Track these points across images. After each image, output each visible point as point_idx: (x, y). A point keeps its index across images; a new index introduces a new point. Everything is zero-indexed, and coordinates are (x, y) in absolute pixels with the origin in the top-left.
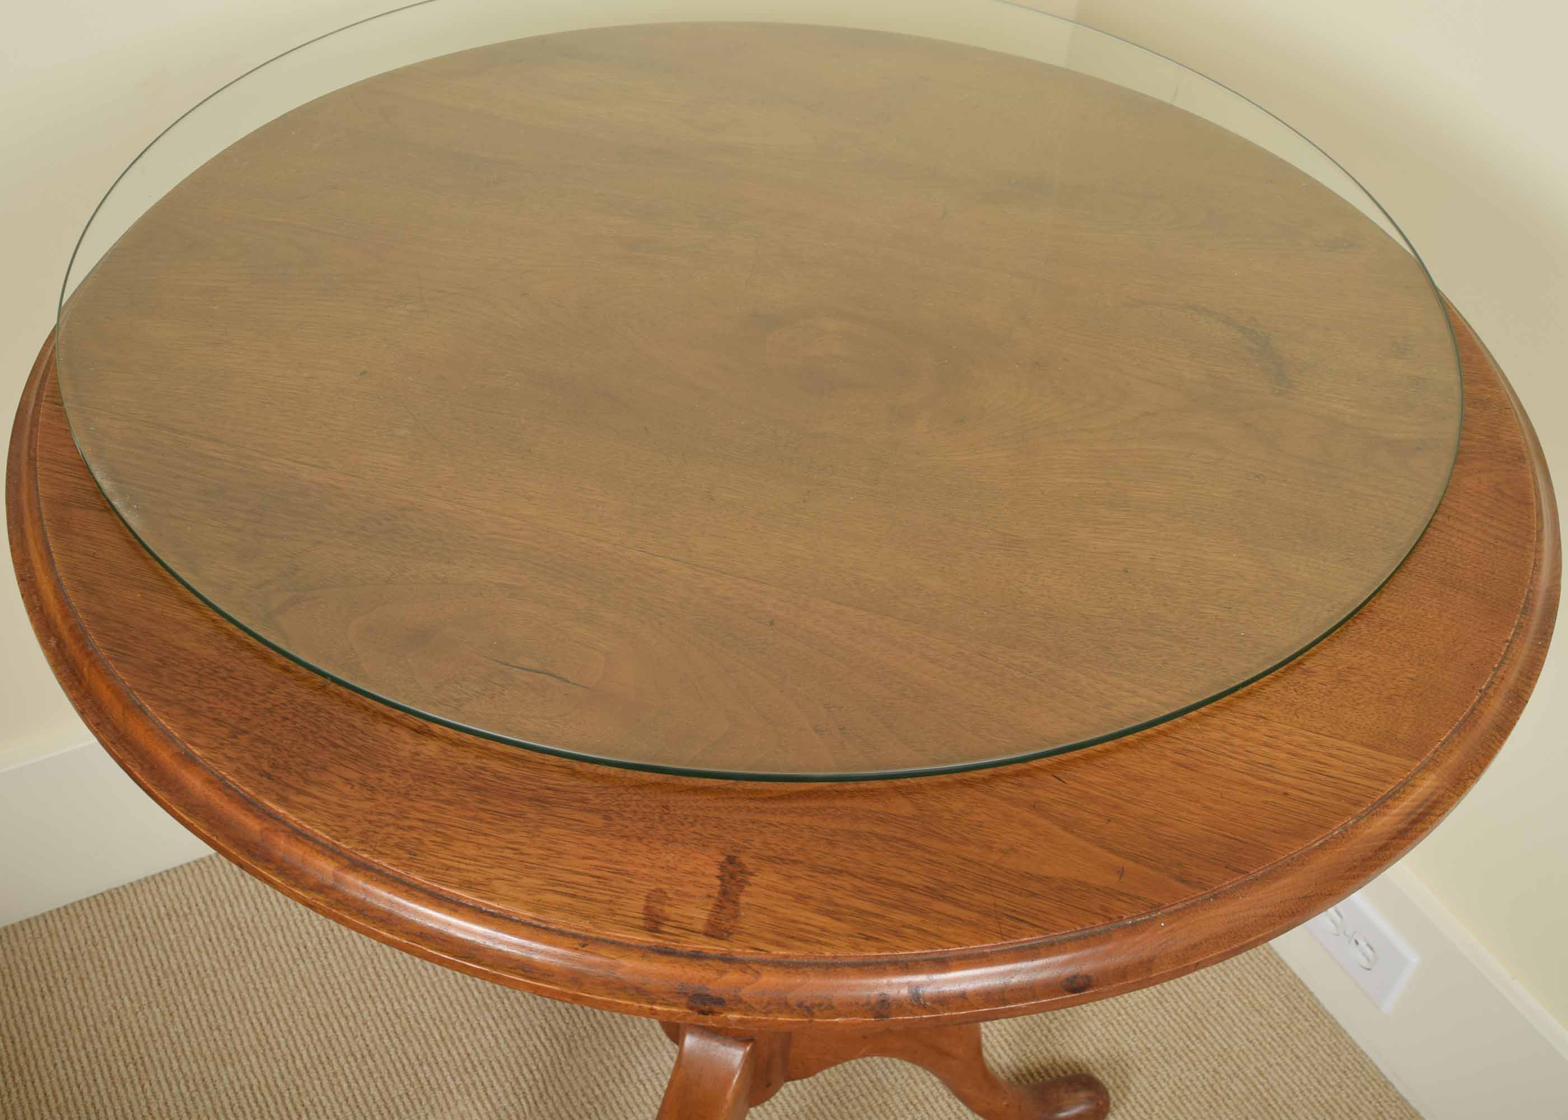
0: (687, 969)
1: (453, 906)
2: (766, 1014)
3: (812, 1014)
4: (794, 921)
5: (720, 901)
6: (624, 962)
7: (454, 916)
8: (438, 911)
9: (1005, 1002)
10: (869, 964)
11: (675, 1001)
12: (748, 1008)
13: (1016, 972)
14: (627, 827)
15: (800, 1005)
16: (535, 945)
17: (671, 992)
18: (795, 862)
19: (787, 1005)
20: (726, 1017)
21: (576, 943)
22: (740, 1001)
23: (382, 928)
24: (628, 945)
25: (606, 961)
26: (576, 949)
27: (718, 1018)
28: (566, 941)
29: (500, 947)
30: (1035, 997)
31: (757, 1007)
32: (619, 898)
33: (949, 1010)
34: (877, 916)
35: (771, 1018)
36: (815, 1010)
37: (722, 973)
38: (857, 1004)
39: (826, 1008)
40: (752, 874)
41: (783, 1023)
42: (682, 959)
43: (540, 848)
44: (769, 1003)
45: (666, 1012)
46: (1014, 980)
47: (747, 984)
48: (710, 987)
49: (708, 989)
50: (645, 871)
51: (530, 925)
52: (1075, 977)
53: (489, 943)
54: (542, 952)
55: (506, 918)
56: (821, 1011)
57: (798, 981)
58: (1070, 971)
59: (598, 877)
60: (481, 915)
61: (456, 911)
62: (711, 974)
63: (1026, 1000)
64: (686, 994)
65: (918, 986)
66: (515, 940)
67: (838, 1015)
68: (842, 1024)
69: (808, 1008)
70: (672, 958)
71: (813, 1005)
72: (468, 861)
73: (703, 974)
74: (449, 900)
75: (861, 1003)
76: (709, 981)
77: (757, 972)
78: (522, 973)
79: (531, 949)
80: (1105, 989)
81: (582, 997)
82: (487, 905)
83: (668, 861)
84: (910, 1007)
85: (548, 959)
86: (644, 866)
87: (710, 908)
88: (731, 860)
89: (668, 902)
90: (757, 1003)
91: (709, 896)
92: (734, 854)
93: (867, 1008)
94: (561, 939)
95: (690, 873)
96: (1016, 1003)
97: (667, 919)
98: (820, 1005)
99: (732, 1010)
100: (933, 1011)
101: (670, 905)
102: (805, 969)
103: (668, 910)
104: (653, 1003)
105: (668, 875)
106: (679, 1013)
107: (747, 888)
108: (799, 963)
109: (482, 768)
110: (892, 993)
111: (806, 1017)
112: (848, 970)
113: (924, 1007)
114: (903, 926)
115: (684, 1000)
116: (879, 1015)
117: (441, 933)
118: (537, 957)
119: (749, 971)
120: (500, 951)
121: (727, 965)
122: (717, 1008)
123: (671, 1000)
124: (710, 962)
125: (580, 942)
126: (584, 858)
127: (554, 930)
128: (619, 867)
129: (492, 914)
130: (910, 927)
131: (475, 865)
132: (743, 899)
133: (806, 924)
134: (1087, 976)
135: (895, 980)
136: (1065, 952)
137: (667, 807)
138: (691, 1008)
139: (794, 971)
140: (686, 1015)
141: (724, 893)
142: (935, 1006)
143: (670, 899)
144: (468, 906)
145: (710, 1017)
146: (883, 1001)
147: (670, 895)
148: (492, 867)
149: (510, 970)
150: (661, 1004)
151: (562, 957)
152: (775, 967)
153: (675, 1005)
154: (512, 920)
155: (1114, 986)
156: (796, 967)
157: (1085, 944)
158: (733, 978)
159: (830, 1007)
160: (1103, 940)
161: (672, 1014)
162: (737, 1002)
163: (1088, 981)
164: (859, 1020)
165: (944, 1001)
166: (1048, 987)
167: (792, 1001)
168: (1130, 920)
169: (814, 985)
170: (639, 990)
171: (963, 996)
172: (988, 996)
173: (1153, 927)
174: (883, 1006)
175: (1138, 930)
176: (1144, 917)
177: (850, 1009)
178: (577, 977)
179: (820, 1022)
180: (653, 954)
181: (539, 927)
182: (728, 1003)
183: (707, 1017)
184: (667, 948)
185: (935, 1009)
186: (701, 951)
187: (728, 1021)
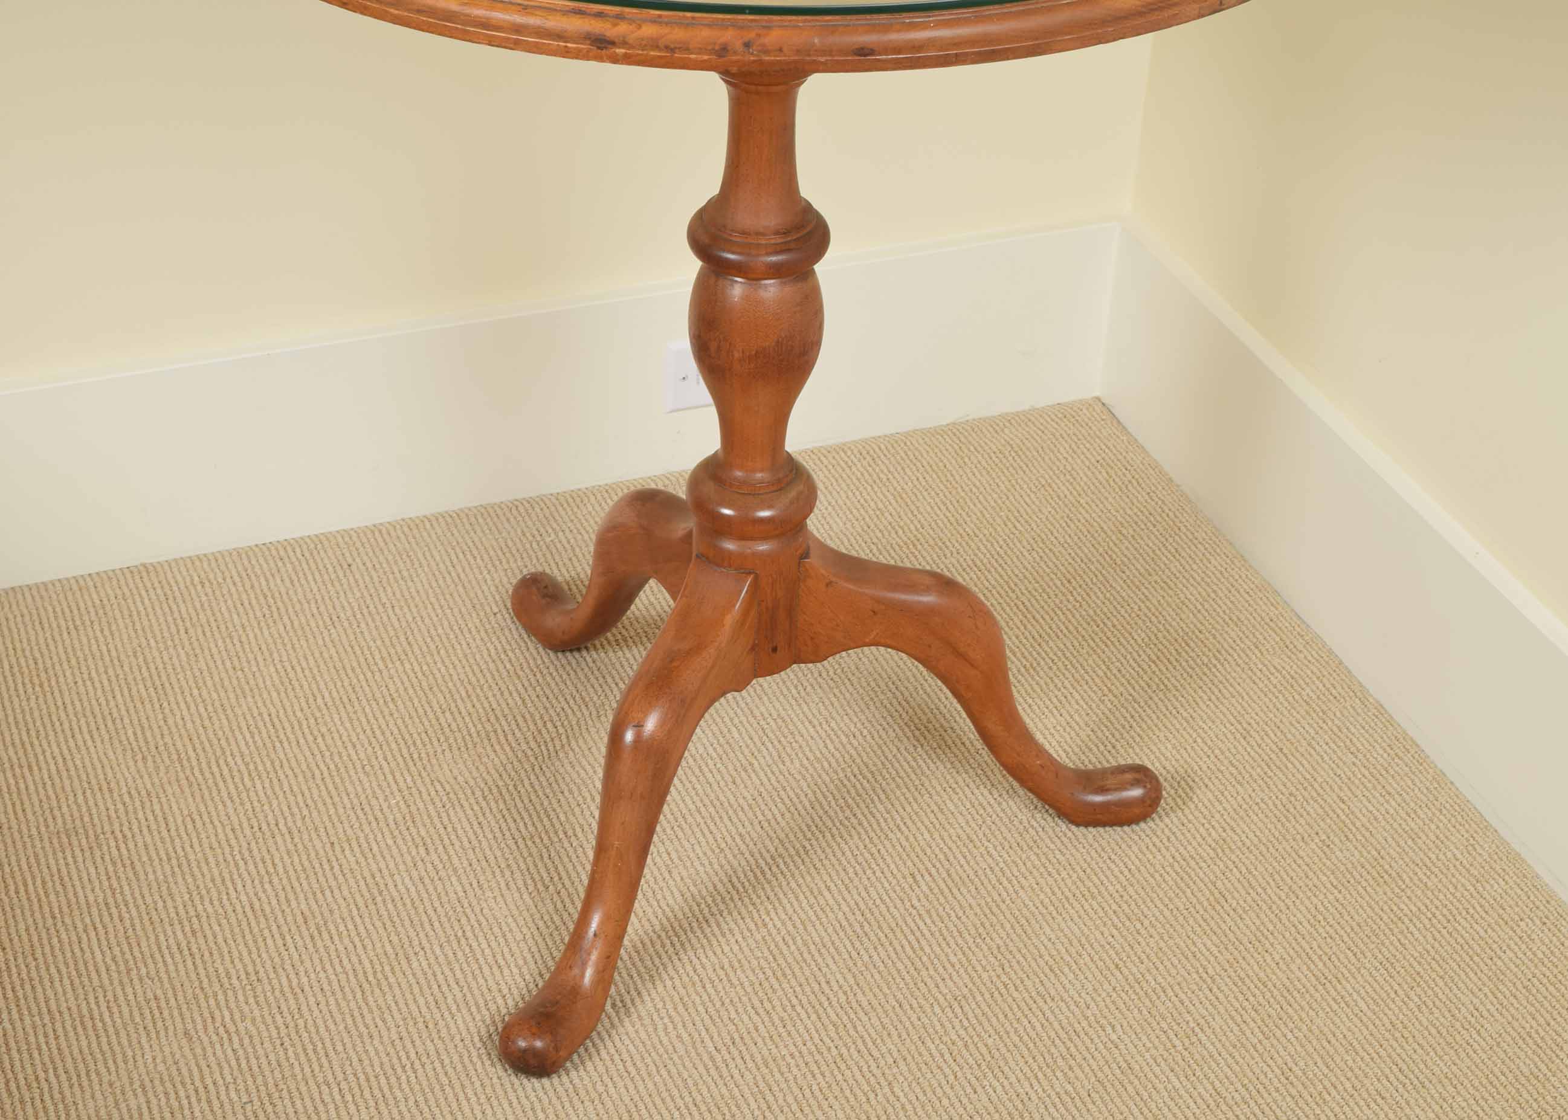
2: (643, 51)
3: (674, 53)
11: (582, 42)
31: (637, 47)
35: (645, 53)
36: (676, 51)
37: (615, 25)
49: (605, 36)
56: (679, 51)
62: (608, 25)
67: (692, 54)
99: (619, 48)
104: (567, 42)
106: (584, 49)
116: (720, 56)
156: (667, 24)
157: (873, 29)
158: (622, 28)
159: (687, 50)
160: (886, 28)
161: (580, 50)
162: (624, 44)
163: (872, 52)
164: (706, 57)
165: (767, 52)
166: (841, 52)
167: (661, 45)
168: (907, 18)
169: (677, 35)
170: (560, 36)
171: (781, 50)
172: (798, 51)
173: (924, 26)
174: (723, 50)
175: (913, 26)
176: (918, 18)
177: (700, 51)
178: (518, 29)
179: (679, 58)
180: (570, 14)
181: (497, 1)
182: (617, 44)
183: (603, 51)
184: (580, 10)
185: (759, 55)
186: (603, 12)
187: (617, 55)
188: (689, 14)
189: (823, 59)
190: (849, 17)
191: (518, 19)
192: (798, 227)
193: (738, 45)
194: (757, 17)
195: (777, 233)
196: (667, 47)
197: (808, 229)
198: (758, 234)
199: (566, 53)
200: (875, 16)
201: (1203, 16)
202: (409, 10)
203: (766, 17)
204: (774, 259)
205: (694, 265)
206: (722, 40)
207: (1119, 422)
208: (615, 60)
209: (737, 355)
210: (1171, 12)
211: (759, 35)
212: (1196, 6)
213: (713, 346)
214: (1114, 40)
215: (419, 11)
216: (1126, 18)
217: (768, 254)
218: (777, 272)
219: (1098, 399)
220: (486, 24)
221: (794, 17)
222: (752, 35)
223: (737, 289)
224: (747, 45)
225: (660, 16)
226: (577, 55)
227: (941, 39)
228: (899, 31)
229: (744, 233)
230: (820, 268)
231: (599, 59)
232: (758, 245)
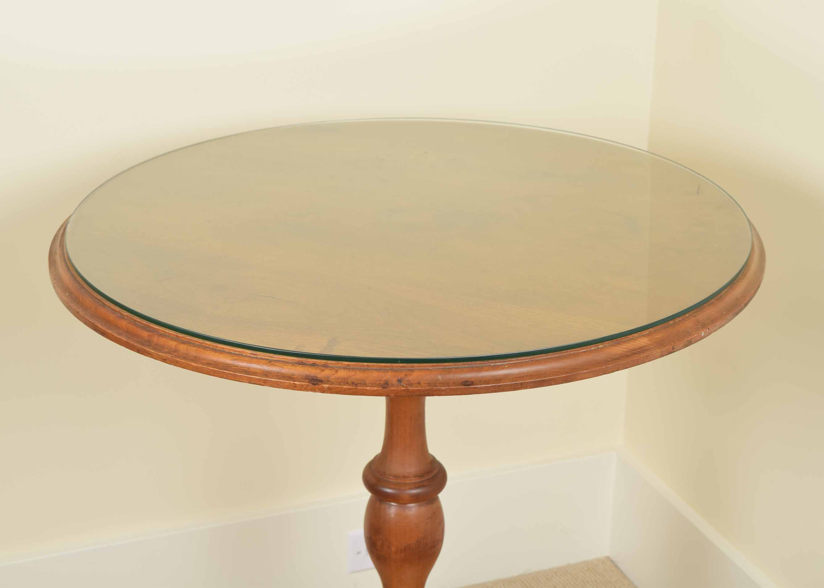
0: (309, 370)
2: (339, 385)
3: (357, 386)
5: (326, 348)
9: (436, 386)
10: (381, 369)
11: (304, 381)
12: (332, 383)
17: (302, 378)
19: (347, 383)
21: (267, 361)
23: (192, 362)
24: (287, 362)
26: (267, 363)
27: (319, 387)
30: (449, 386)
31: (335, 383)
33: (413, 387)
35: (340, 386)
36: (359, 385)
37: (322, 371)
38: (375, 383)
39: (363, 384)
40: (341, 342)
41: (345, 388)
44: (341, 382)
45: (300, 384)
47: (332, 375)
49: (317, 377)
52: (467, 381)
56: (360, 385)
57: (353, 374)
60: (231, 355)
61: (222, 354)
62: (318, 371)
63: (445, 386)
64: (308, 378)
67: (368, 386)
68: (369, 390)
69: (356, 384)
70: (304, 366)
71: (358, 383)
73: (315, 371)
74: (220, 350)
75: (377, 383)
76: (317, 374)
77: (337, 371)
78: (245, 373)
84: (397, 385)
87: (321, 349)
88: (334, 339)
91: (322, 346)
93: (379, 384)
94: (261, 361)
95: (316, 341)
96: (441, 387)
99: (325, 384)
101: (306, 348)
102: (356, 370)
104: (295, 381)
106: (305, 385)
111: (355, 386)
112: (373, 371)
113: (403, 386)
115: (307, 380)
116: (384, 388)
119: (334, 370)
121: (325, 368)
122: (319, 383)
123: (302, 380)
125: (269, 361)
127: (259, 358)
128: (288, 339)
138: (310, 383)
139: (351, 371)
140: (307, 385)
141: (328, 346)
143: (306, 346)
144: (226, 352)
145: (317, 386)
146: (386, 383)
149: (241, 372)
150: (298, 382)
152: (345, 369)
156: (353, 369)
157: (472, 370)
158: (327, 373)
159: (365, 384)
160: (480, 369)
161: (302, 386)
162: (328, 381)
163: (472, 383)
164: (376, 389)
165: (411, 385)
166: (455, 383)
167: (350, 382)
168: (492, 363)
169: (359, 376)
170: (290, 377)
171: (419, 383)
172: (429, 384)
173: (502, 367)
174: (386, 385)
175: (495, 368)
176: (499, 363)
177: (372, 385)
178: (266, 374)
179: (360, 389)
180: (296, 365)
181: (254, 357)
182: (324, 381)
183: (315, 386)
184: (302, 362)
185: (407, 387)
186: (316, 363)
187: (324, 388)
188: (365, 364)
189: (444, 388)
190: (458, 364)
191: (266, 368)
192: (428, 472)
193: (394, 381)
194: (405, 365)
195: (415, 477)
196: (353, 383)
197: (434, 473)
198: (405, 477)
199: (294, 387)
200: (473, 363)
201: (663, 356)
202: (202, 364)
203: (410, 365)
204: (414, 491)
205: (366, 495)
206: (384, 379)
207: (622, 572)
208: (323, 391)
209: (393, 549)
210: (645, 355)
211: (406, 375)
212: (659, 351)
213: (379, 543)
214: (613, 372)
215: (208, 364)
216: (618, 359)
217: (411, 489)
218: (416, 499)
219: (608, 558)
220: (247, 371)
221: (427, 364)
222: (403, 375)
223: (393, 510)
224: (400, 381)
225: (349, 365)
226: (301, 388)
227: (512, 375)
228: (487, 370)
229: (396, 477)
230: (442, 496)
231: (314, 390)
232: (405, 484)
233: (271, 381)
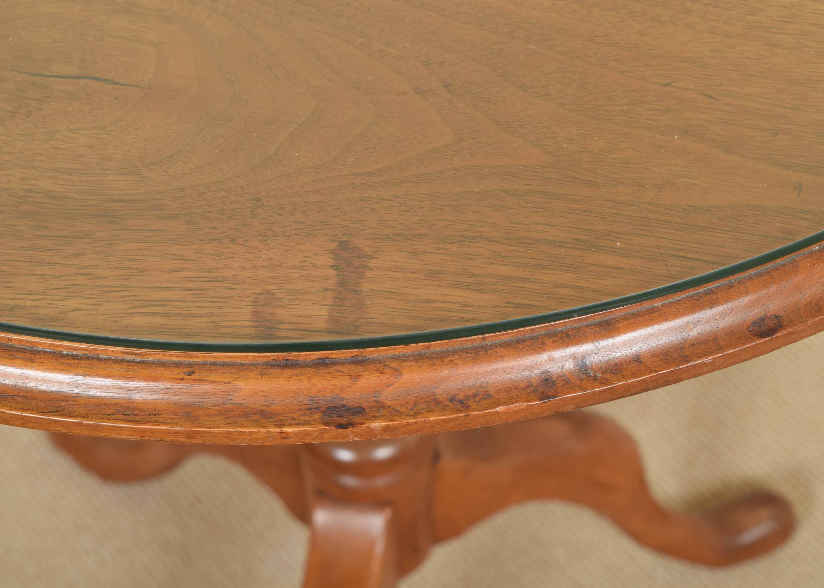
0: (315, 380)
1: (28, 355)
2: (415, 415)
3: (468, 408)
4: (428, 301)
5: (340, 293)
6: (240, 384)
7: (31, 368)
8: (12, 365)
9: (686, 359)
10: (524, 341)
11: (307, 418)
12: (393, 413)
13: (695, 324)
14: (215, 228)
15: (452, 399)
16: (132, 384)
17: (301, 410)
18: (420, 236)
19: (437, 402)
20: (369, 427)
21: (180, 373)
22: (382, 406)
24: (242, 365)
25: (220, 387)
26: (183, 379)
27: (358, 429)
28: (168, 373)
29: (92, 393)
30: (720, 349)
32: (220, 308)
33: (623, 377)
34: (525, 280)
36: (470, 402)
37: (356, 377)
38: (517, 388)
39: (483, 398)
40: (371, 257)
41: (437, 422)
42: (306, 371)
43: (117, 268)
44: (416, 403)
45: (300, 432)
46: (694, 333)
47: (388, 386)
48: (345, 395)
49: (342, 399)
50: (245, 273)
51: (122, 361)
52: (763, 319)
53: (78, 391)
54: (142, 390)
55: (93, 359)
57: (446, 372)
58: (755, 313)
59: (192, 289)
60: (63, 360)
61: (32, 361)
62: (344, 382)
63: (711, 353)
64: (317, 408)
65: (584, 357)
66: (107, 382)
67: (499, 405)
68: (503, 413)
69: (462, 402)
70: (295, 371)
71: (467, 397)
72: (34, 297)
73: (334, 382)
74: (23, 351)
75: (523, 385)
76: (342, 389)
77: (397, 370)
78: (123, 417)
79: (129, 390)
80: (798, 328)
81: (197, 432)
82: (68, 348)
83: (271, 259)
84: (579, 382)
85: (151, 397)
86: (244, 268)
87: (329, 302)
88: (343, 246)
89: (279, 303)
90: (402, 406)
91: (325, 290)
92: (345, 239)
93: (529, 390)
94: (162, 371)
95: (300, 268)
96: (700, 357)
97: (281, 323)
98: (475, 396)
99: (374, 418)
100: (606, 382)
101: (282, 307)
102: (451, 358)
103: (280, 312)
104: (283, 425)
105: (273, 274)
107: (368, 274)
108: (443, 352)
109: (30, 191)
110: (555, 368)
111: (461, 411)
112: (502, 351)
113: (595, 379)
114: (558, 286)
115: (318, 416)
116: (544, 396)
117: (20, 389)
118: (137, 397)
119: (387, 370)
120: (93, 397)
121: (360, 368)
122: (357, 419)
123: (303, 418)
124: (339, 368)
125: (186, 370)
126: (172, 271)
127: (152, 363)
128: (215, 274)
129: (75, 357)
130: (565, 286)
131: (44, 299)
132: (366, 287)
133: (443, 302)
134: (777, 317)
135: (557, 354)
136: (747, 293)
137: (258, 199)
138: (326, 424)
139: (438, 362)
140: (322, 433)
141: (342, 283)
142: (608, 376)
143: (280, 300)
144: (45, 352)
145: (350, 429)
146: (547, 380)
147: (280, 296)
148: (64, 299)
149: (109, 416)
150: (291, 425)
151: (167, 392)
152: (417, 361)
153: (307, 423)
154: (100, 360)
155: (809, 323)
161: (306, 433)
162: (379, 409)
165: (617, 369)
167: (443, 399)
174: (547, 385)
179: (479, 416)
180: (271, 371)
181: (133, 362)
182: (367, 410)
183: (346, 430)
184: (287, 360)
185: (607, 380)
186: (329, 356)
187: (373, 430)
189: (709, 359)
233: (210, 432)
